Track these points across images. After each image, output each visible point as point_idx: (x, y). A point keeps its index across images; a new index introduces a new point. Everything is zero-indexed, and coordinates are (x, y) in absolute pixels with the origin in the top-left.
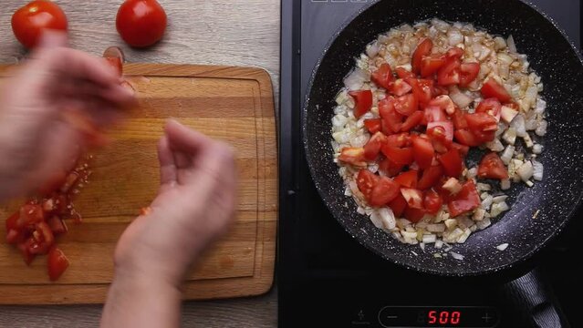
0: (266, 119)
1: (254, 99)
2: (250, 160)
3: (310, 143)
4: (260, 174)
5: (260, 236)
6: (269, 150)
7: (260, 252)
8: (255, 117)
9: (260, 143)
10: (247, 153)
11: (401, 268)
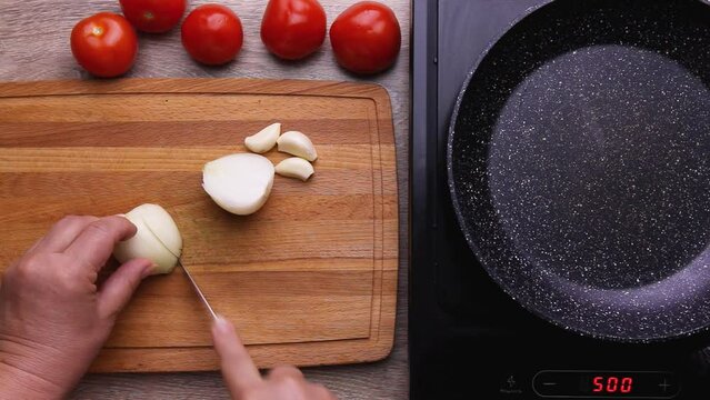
0: (383, 146)
1: (368, 121)
2: (363, 196)
3: (456, 186)
4: (377, 214)
5: (377, 289)
6: (388, 184)
7: (378, 308)
8: (371, 143)
9: (378, 176)
10: (360, 188)
11: (574, 335)
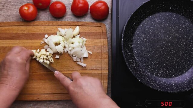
0: (104, 39)
1: (100, 33)
2: (99, 53)
3: (124, 50)
4: (103, 58)
5: (103, 78)
6: (106, 50)
7: (103, 83)
8: (101, 39)
9: (103, 48)
10: (98, 51)
